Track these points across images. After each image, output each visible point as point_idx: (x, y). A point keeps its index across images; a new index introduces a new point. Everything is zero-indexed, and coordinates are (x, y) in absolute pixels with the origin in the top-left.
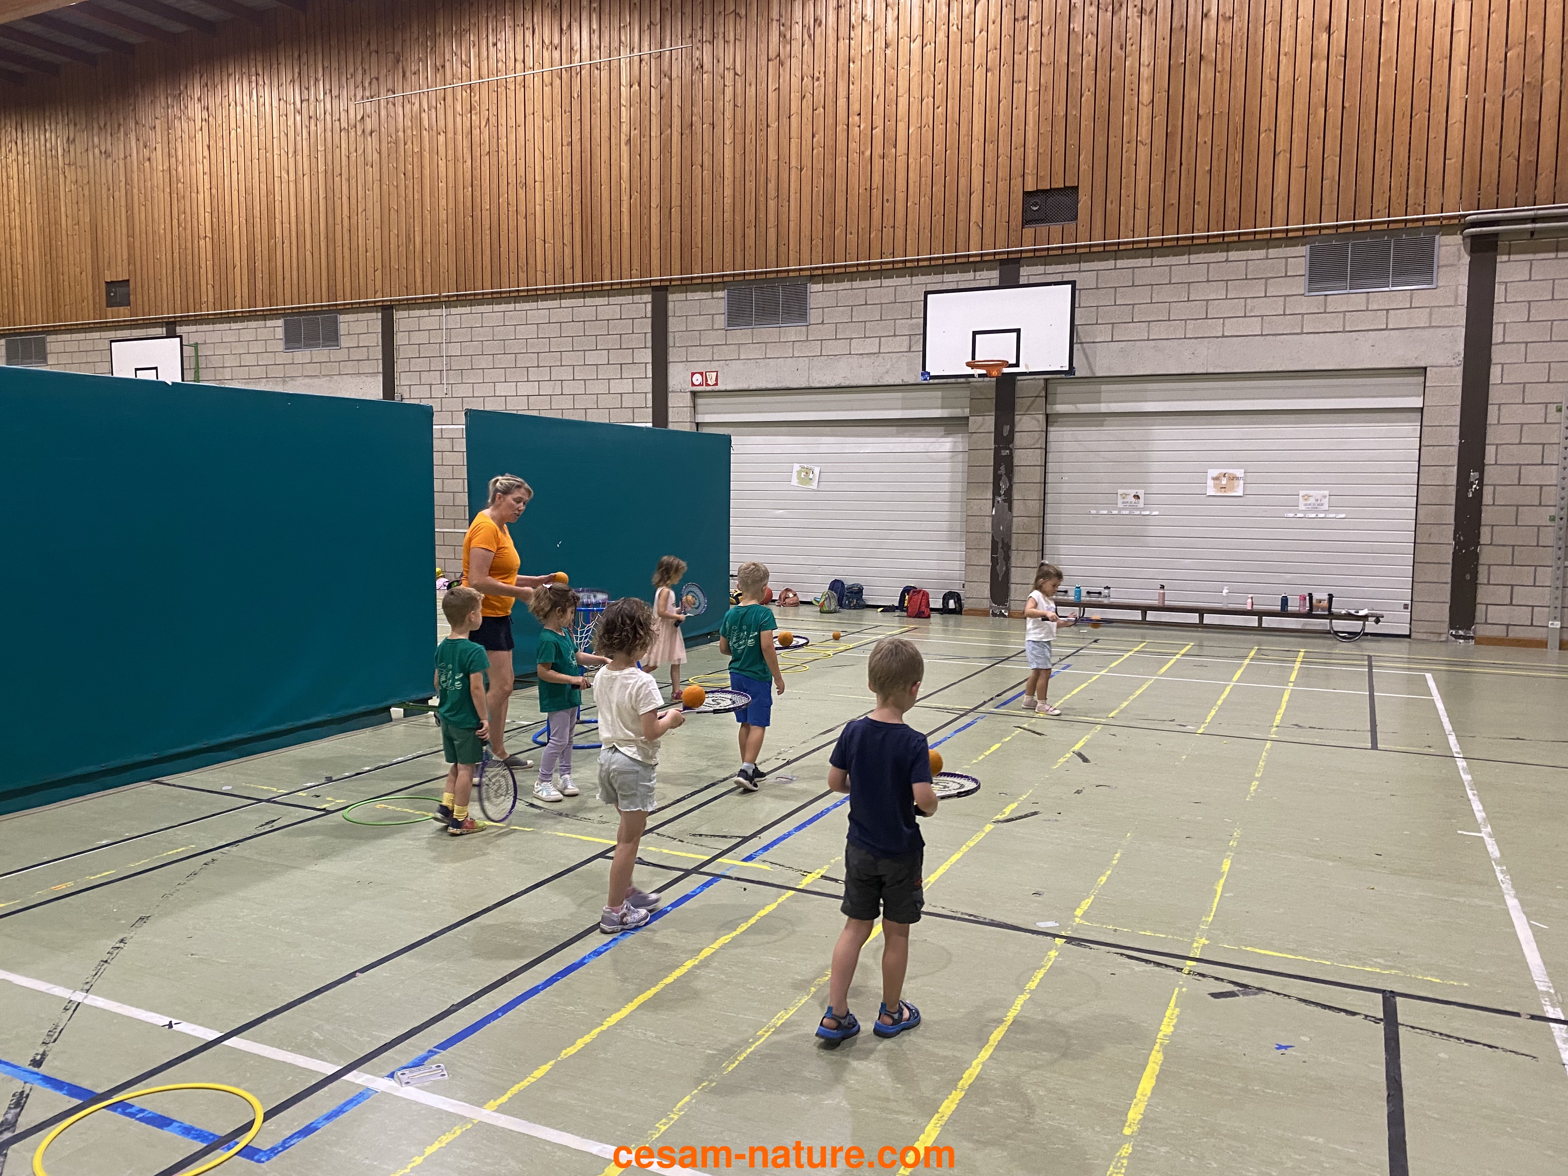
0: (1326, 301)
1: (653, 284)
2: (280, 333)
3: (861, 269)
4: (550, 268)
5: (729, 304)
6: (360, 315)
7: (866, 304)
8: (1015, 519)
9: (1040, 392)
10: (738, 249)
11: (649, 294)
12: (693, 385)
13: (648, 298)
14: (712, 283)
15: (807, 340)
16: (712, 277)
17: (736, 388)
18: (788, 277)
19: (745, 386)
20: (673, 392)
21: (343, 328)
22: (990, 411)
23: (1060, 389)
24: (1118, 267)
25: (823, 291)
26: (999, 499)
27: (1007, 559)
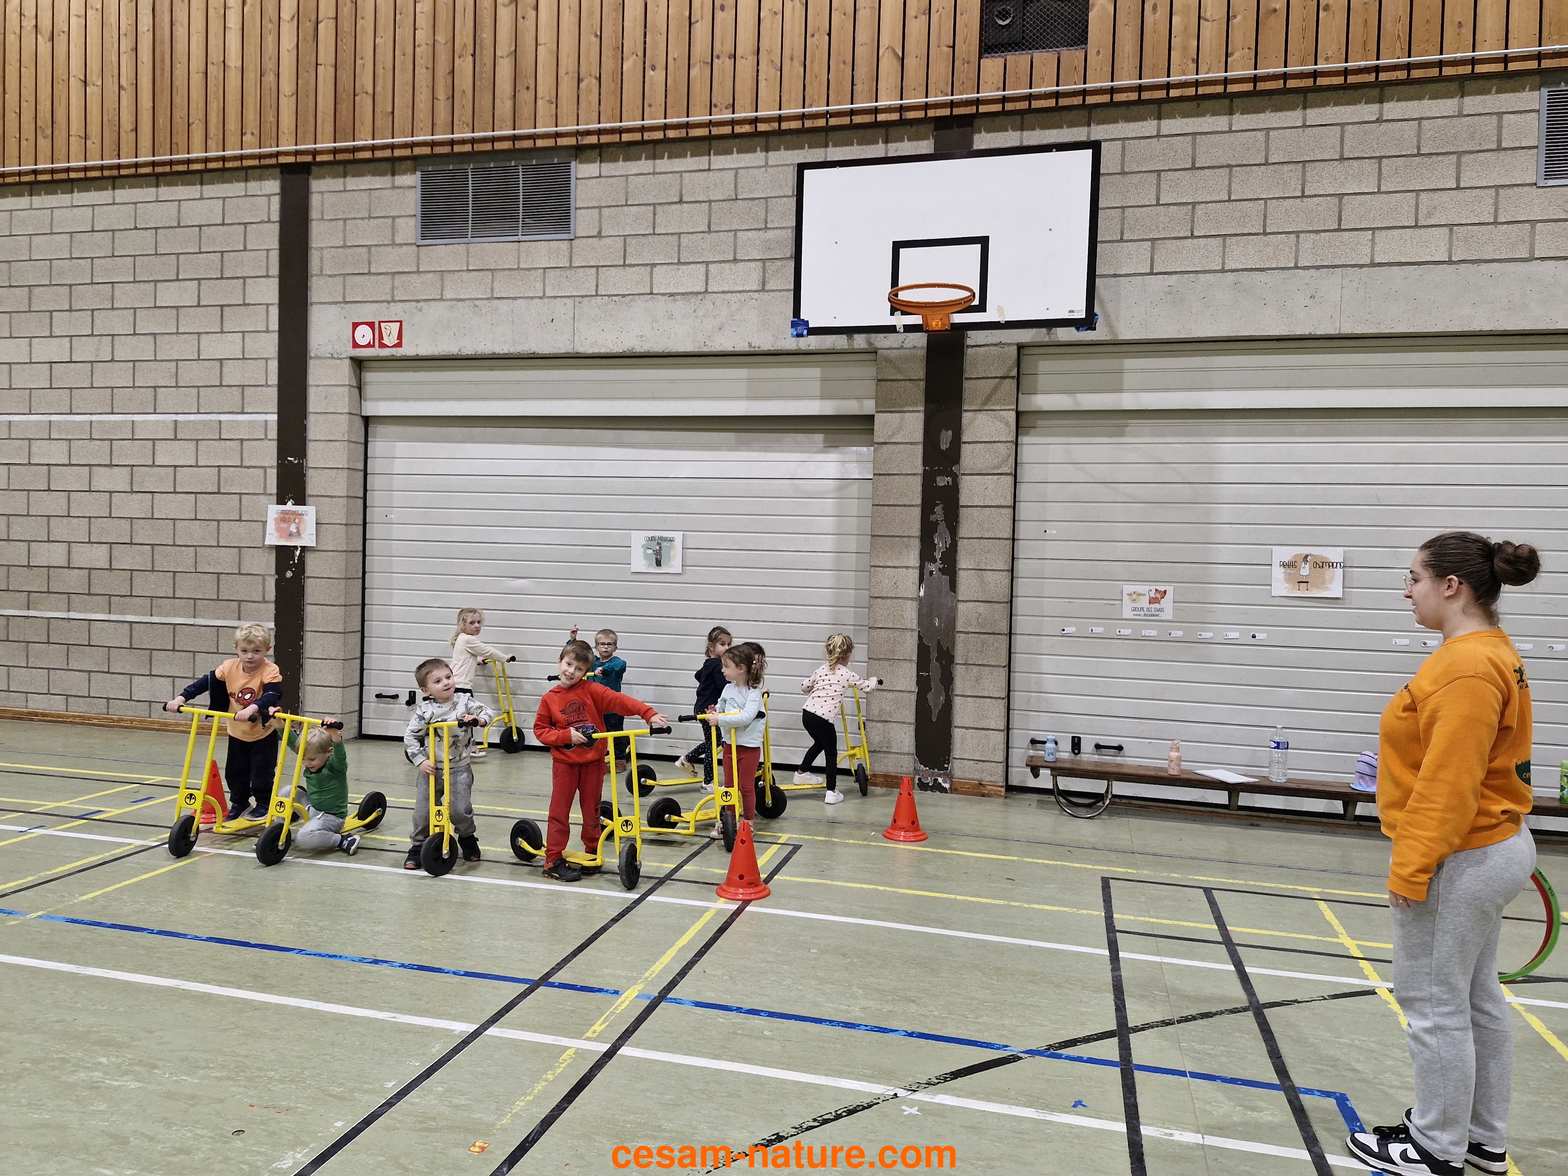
1: (282, 160)
3: (671, 134)
5: (424, 198)
7: (681, 202)
8: (961, 606)
9: (1010, 370)
10: (442, 94)
11: (274, 178)
13: (273, 186)
14: (393, 160)
15: (571, 267)
16: (392, 147)
17: (436, 354)
18: (535, 149)
19: (452, 350)
20: (317, 357)
22: (916, 404)
23: (1044, 366)
24: (1164, 131)
25: (600, 176)
26: (933, 567)
27: (948, 680)
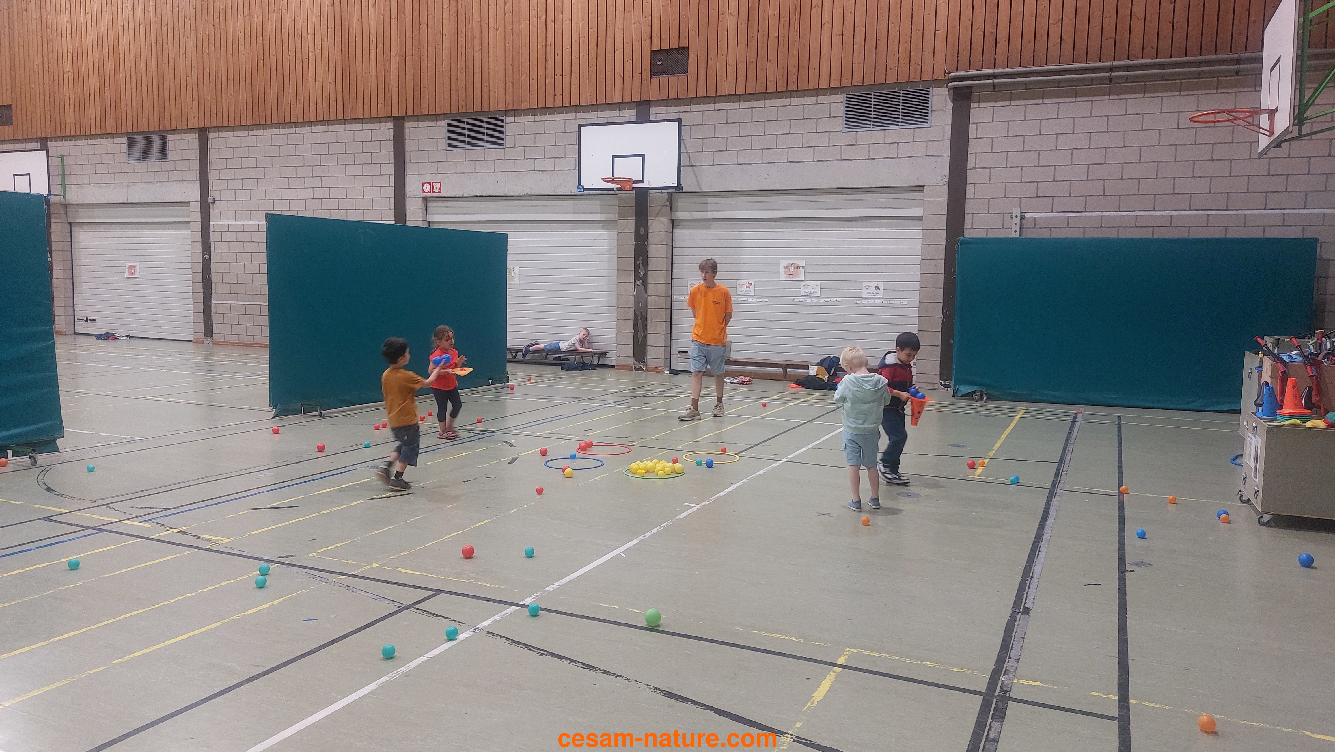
0: (857, 135)
1: (394, 115)
2: (124, 148)
3: (540, 106)
4: (320, 101)
5: (449, 130)
6: (183, 135)
7: (545, 133)
8: (649, 298)
9: (665, 203)
10: (454, 89)
11: (391, 122)
12: (424, 192)
13: (390, 125)
14: (436, 115)
15: (504, 160)
16: (436, 110)
17: (454, 196)
18: (490, 112)
19: (460, 194)
20: (409, 197)
21: (170, 145)
22: (632, 217)
23: (680, 200)
24: (717, 108)
25: (515, 122)
26: (638, 282)
27: (645, 327)
